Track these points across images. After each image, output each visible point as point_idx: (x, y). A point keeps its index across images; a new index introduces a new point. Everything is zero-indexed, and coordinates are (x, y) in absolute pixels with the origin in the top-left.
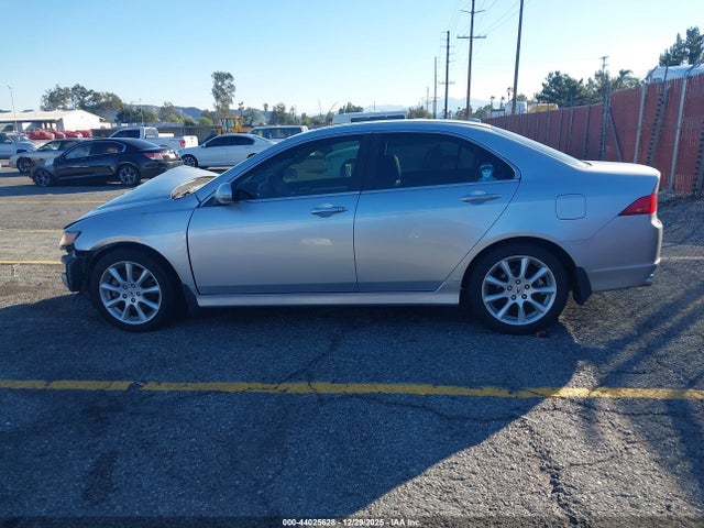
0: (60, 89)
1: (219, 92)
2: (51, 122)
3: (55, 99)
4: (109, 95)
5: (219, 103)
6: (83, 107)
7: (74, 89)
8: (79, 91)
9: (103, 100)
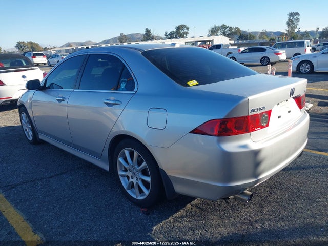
0: (216, 26)
1: (290, 23)
2: (209, 41)
3: (214, 32)
4: (236, 28)
5: (290, 29)
6: (224, 34)
7: (222, 26)
8: (224, 27)
9: (233, 30)
